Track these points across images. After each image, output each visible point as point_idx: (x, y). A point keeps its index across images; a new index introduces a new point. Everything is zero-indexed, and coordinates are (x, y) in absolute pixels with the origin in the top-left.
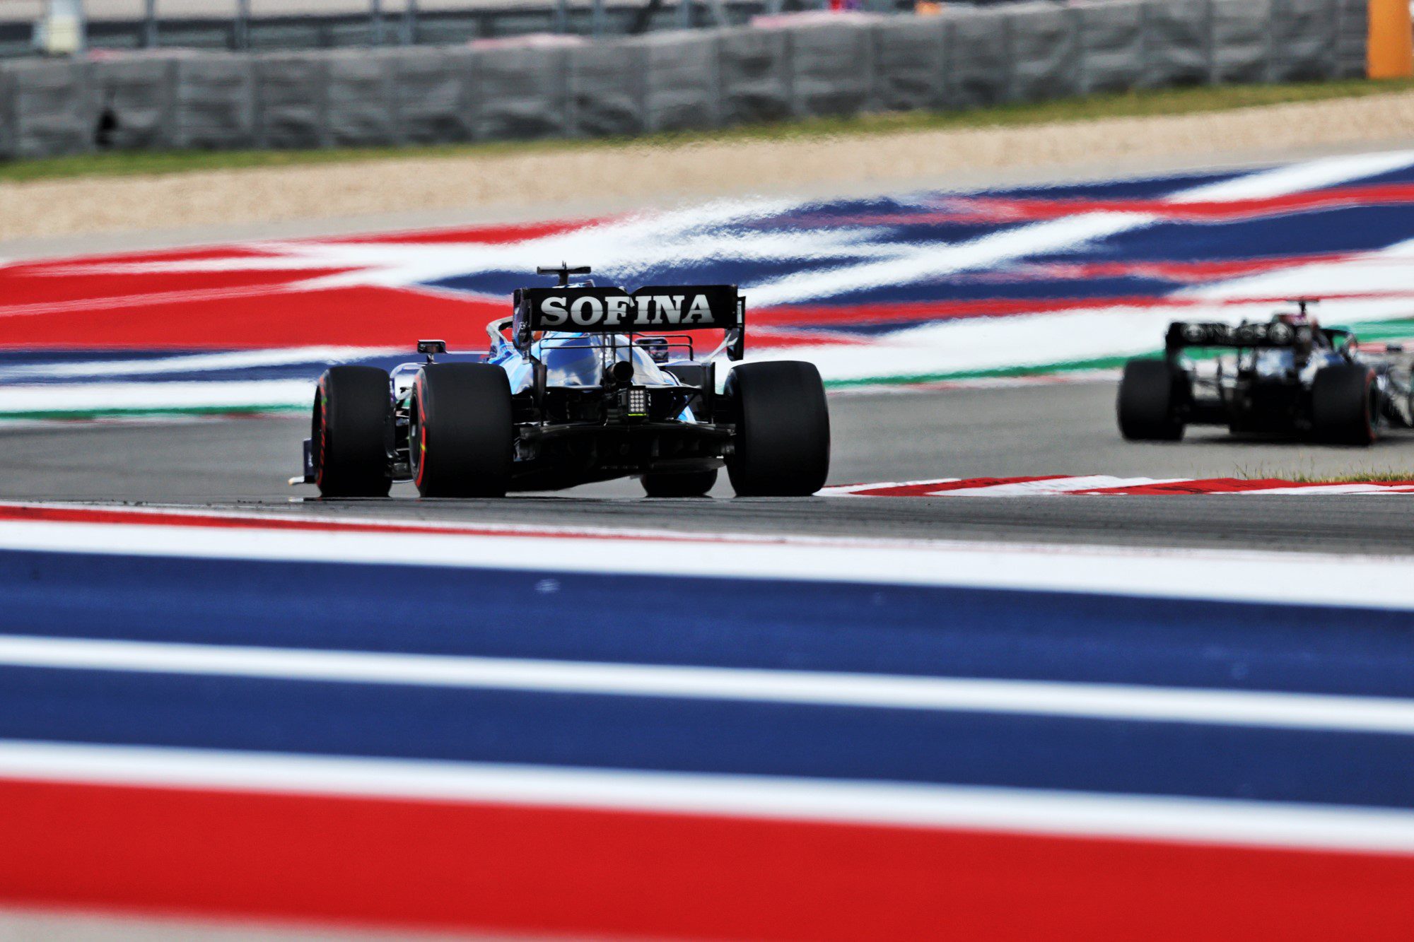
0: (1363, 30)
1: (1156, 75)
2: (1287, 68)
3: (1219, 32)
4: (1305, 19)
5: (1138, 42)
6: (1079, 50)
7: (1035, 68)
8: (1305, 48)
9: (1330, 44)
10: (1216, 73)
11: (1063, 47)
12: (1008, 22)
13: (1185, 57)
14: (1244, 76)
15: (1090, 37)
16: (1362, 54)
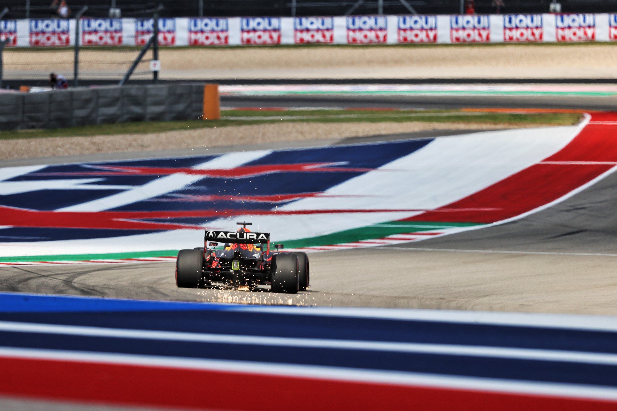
0: (201, 101)
1: (126, 117)
2: (173, 115)
3: (149, 100)
4: (180, 96)
5: (119, 103)
6: (97, 107)
7: (81, 113)
8: (180, 107)
9: (189, 106)
10: (148, 116)
11: (92, 105)
12: (72, 93)
13: (137, 110)
14: (157, 118)
15: (102, 101)
16: (201, 110)
